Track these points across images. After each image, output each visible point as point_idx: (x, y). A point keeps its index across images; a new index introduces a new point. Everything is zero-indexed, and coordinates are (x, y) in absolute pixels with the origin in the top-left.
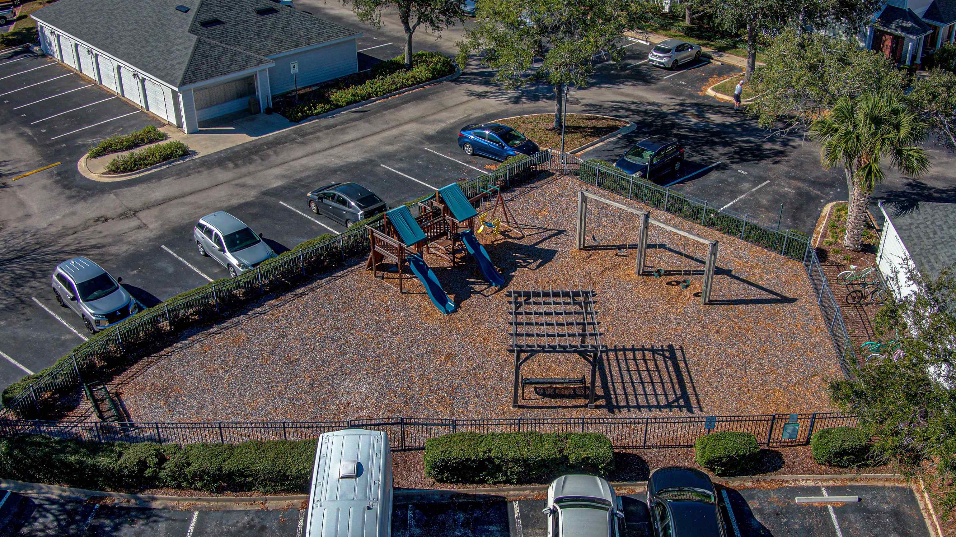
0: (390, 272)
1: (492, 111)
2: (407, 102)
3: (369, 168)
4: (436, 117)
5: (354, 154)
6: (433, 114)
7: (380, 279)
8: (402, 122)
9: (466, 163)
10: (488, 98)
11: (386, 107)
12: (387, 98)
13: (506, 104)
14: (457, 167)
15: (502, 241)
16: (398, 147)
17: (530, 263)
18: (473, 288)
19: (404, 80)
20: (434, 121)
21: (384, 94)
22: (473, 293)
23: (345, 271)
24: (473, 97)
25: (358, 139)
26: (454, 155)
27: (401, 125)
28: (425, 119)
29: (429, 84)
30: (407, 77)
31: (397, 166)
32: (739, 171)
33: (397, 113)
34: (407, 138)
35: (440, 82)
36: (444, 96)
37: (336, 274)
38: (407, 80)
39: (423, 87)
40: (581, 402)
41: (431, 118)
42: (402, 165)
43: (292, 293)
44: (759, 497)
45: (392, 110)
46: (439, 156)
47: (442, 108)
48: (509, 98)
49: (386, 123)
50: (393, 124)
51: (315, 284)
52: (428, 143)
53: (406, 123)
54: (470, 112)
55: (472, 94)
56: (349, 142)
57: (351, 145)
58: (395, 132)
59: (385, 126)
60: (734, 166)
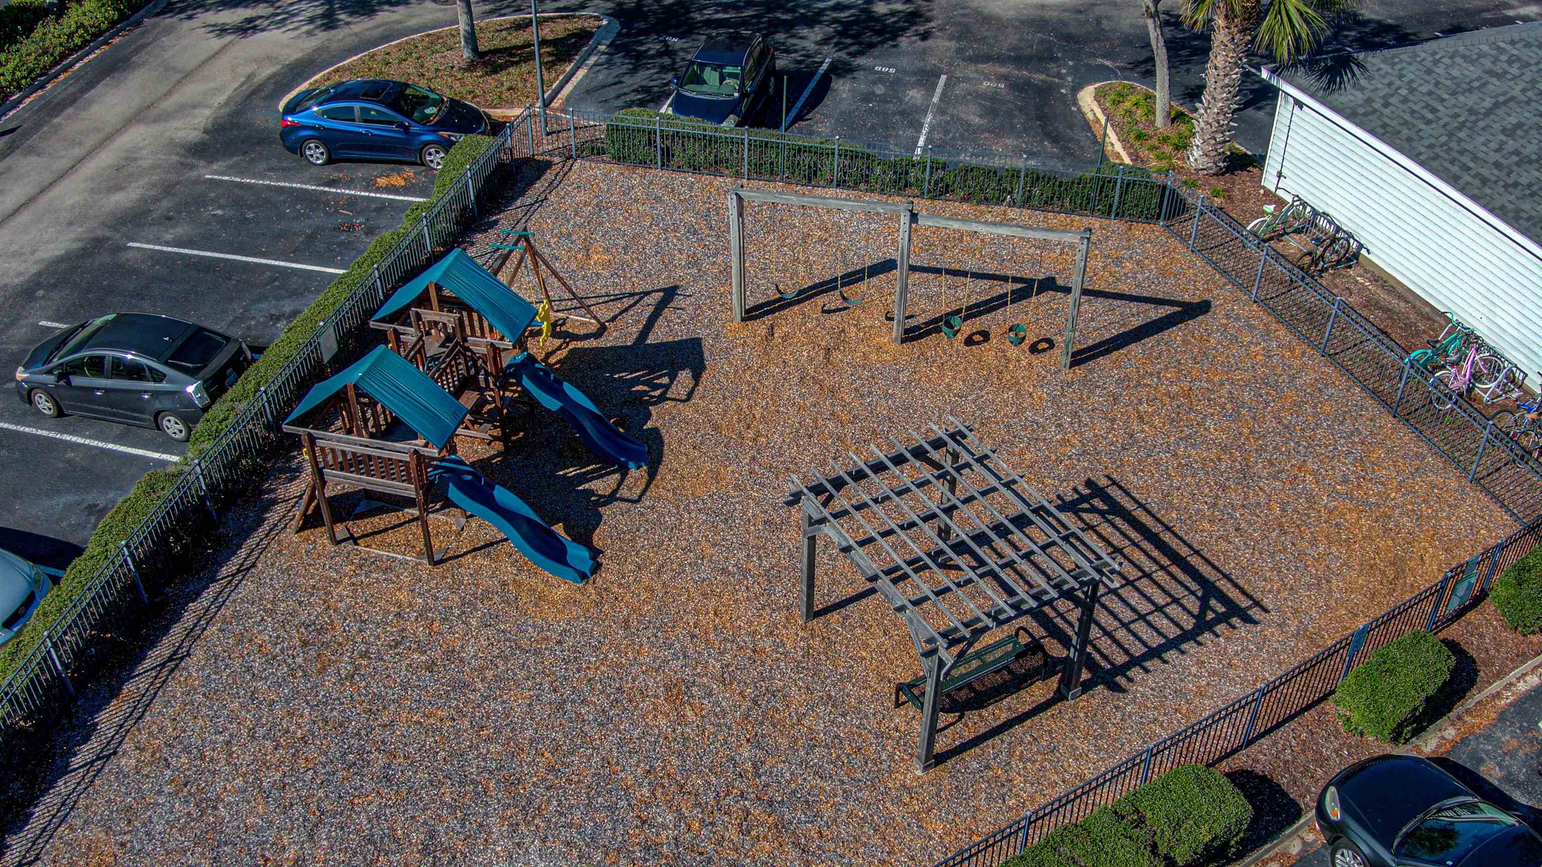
0: (362, 516)
1: (295, 54)
2: (91, 85)
3: (104, 258)
4: (175, 99)
5: (46, 237)
6: (169, 93)
7: (349, 546)
8: (109, 129)
9: (325, 185)
10: (263, 30)
11: (54, 108)
12: (42, 87)
13: (309, 33)
14: (312, 200)
15: (564, 353)
16: (139, 191)
17: (667, 387)
18: (592, 492)
19: (63, 39)
20: (182, 110)
21: (33, 79)
22: (598, 504)
23: (243, 553)
24: (229, 38)
25: (31, 200)
26: (285, 173)
27: (109, 138)
28: (154, 112)
29: (116, 34)
30: (67, 31)
31: (168, 237)
32: (878, 68)
33: (84, 115)
34: (145, 164)
35: (138, 24)
36: (164, 49)
37: (224, 571)
38: (70, 36)
39: (107, 44)
40: (1040, 691)
41: (169, 104)
42: (180, 230)
43: (147, 664)
44: (1487, 753)
45: (70, 110)
46: (250, 187)
47: (179, 76)
48: (311, 20)
49: (74, 143)
50: (92, 140)
51: (189, 617)
52: (202, 163)
53: (118, 131)
54: (248, 70)
55: (223, 30)
56: (17, 210)
57: (24, 217)
58: (105, 159)
59: (78, 152)
60: (861, 61)
